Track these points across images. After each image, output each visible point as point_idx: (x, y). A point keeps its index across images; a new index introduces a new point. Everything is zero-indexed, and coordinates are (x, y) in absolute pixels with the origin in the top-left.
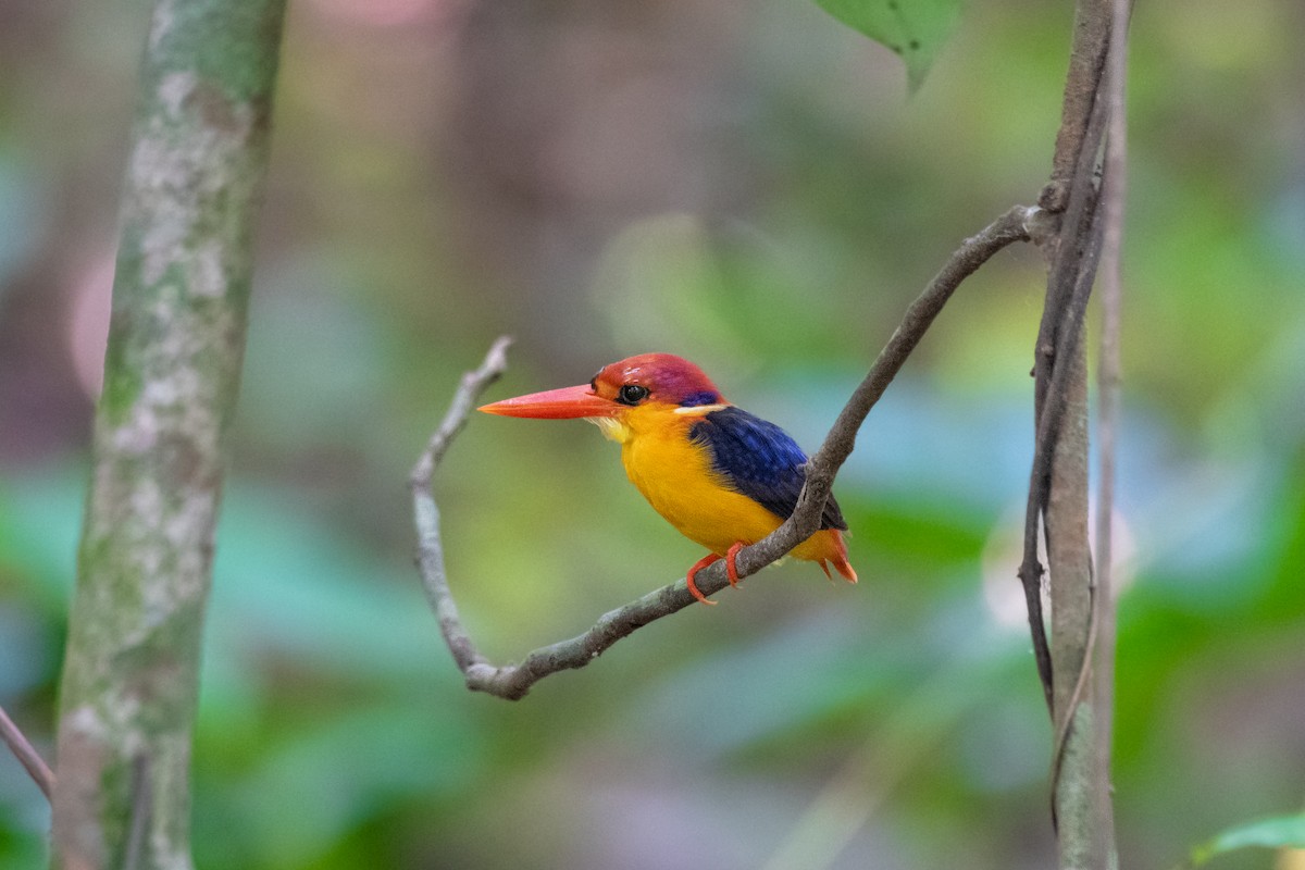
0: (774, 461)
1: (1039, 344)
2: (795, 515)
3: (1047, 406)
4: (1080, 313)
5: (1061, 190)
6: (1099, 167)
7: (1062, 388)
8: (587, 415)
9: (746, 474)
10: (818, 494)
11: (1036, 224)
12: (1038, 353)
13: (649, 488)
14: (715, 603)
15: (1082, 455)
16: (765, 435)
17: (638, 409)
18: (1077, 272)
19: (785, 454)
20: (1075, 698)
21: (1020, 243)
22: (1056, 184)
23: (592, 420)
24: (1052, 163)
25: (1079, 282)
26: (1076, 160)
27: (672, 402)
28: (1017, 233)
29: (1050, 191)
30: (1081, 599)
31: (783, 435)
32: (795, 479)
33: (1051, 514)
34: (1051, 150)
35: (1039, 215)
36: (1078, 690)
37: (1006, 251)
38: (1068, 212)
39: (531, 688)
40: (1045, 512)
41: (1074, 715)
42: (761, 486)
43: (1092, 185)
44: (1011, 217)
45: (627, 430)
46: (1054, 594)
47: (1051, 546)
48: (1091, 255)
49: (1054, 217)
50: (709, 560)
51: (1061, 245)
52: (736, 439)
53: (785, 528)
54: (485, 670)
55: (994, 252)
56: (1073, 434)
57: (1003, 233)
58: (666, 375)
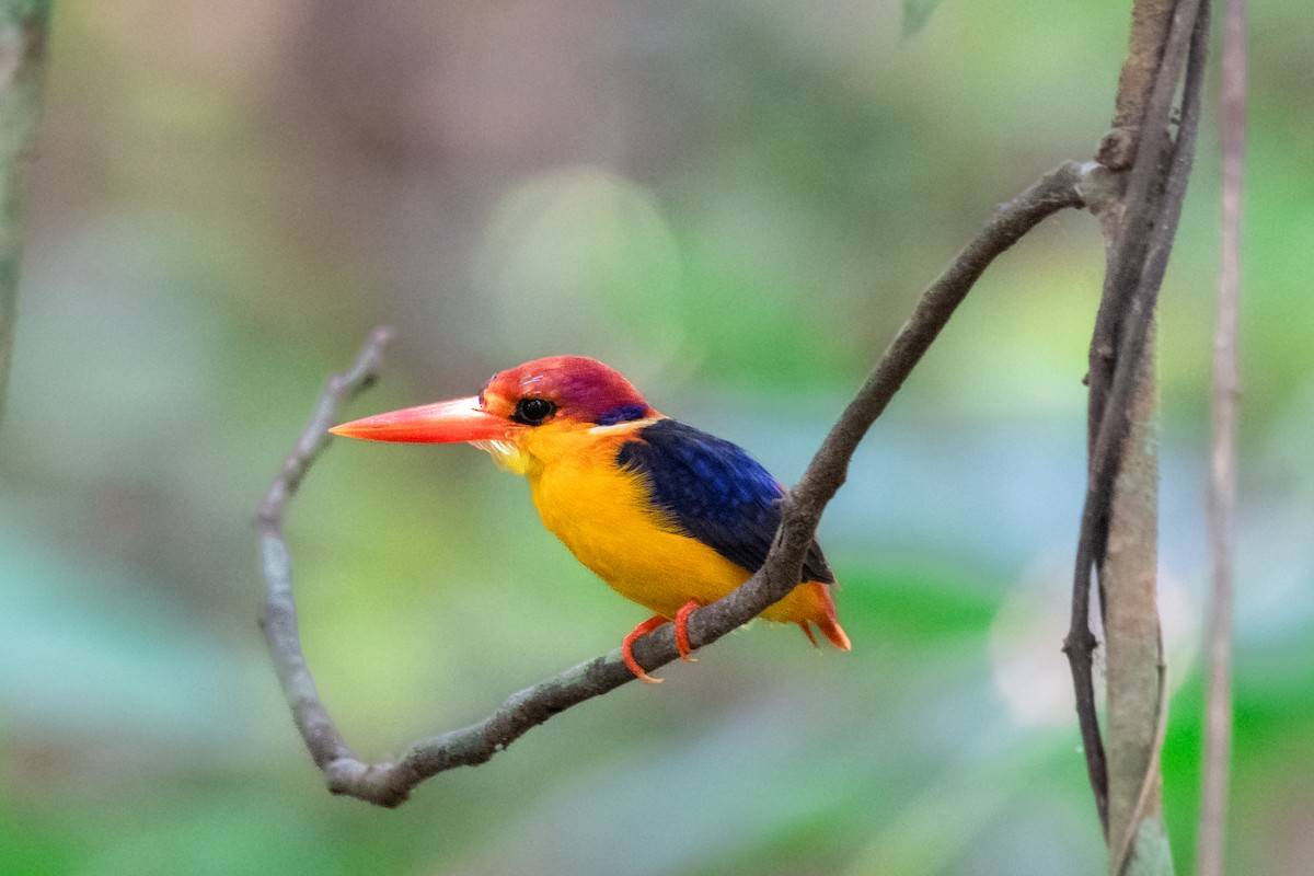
0: (733, 492)
1: (1095, 343)
2: (768, 566)
3: (1104, 426)
4: (1150, 303)
5: (1126, 141)
6: (1177, 112)
7: (1126, 400)
8: (472, 438)
9: (696, 510)
10: (799, 538)
11: (1094, 185)
12: (1093, 356)
13: (569, 534)
14: (659, 681)
15: (1150, 492)
16: (721, 458)
17: (541, 430)
18: (1145, 250)
19: (748, 484)
20: (1138, 812)
21: (1071, 210)
22: (1119, 132)
23: (479, 445)
24: (1113, 104)
25: (1148, 263)
26: (1147, 102)
27: (586, 420)
28: (1066, 196)
29: (1111, 143)
30: (1145, 681)
31: (745, 458)
32: (761, 517)
33: (1108, 569)
34: (1111, 89)
35: (1096, 174)
36: (1142, 801)
37: (1051, 220)
38: (1135, 171)
39: (413, 791)
40: (1100, 566)
41: (1135, 835)
42: (716, 526)
43: (1167, 135)
44: (1059, 176)
45: (526, 458)
46: (1110, 675)
47: (1108, 613)
48: (1165, 227)
49: (1118, 176)
50: (652, 625)
51: (1127, 212)
52: (682, 464)
53: (754, 583)
54: (352, 767)
55: (1036, 222)
56: (1138, 464)
57: (1049, 196)
58: (577, 385)
